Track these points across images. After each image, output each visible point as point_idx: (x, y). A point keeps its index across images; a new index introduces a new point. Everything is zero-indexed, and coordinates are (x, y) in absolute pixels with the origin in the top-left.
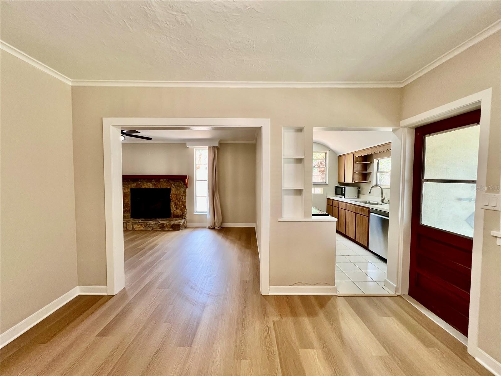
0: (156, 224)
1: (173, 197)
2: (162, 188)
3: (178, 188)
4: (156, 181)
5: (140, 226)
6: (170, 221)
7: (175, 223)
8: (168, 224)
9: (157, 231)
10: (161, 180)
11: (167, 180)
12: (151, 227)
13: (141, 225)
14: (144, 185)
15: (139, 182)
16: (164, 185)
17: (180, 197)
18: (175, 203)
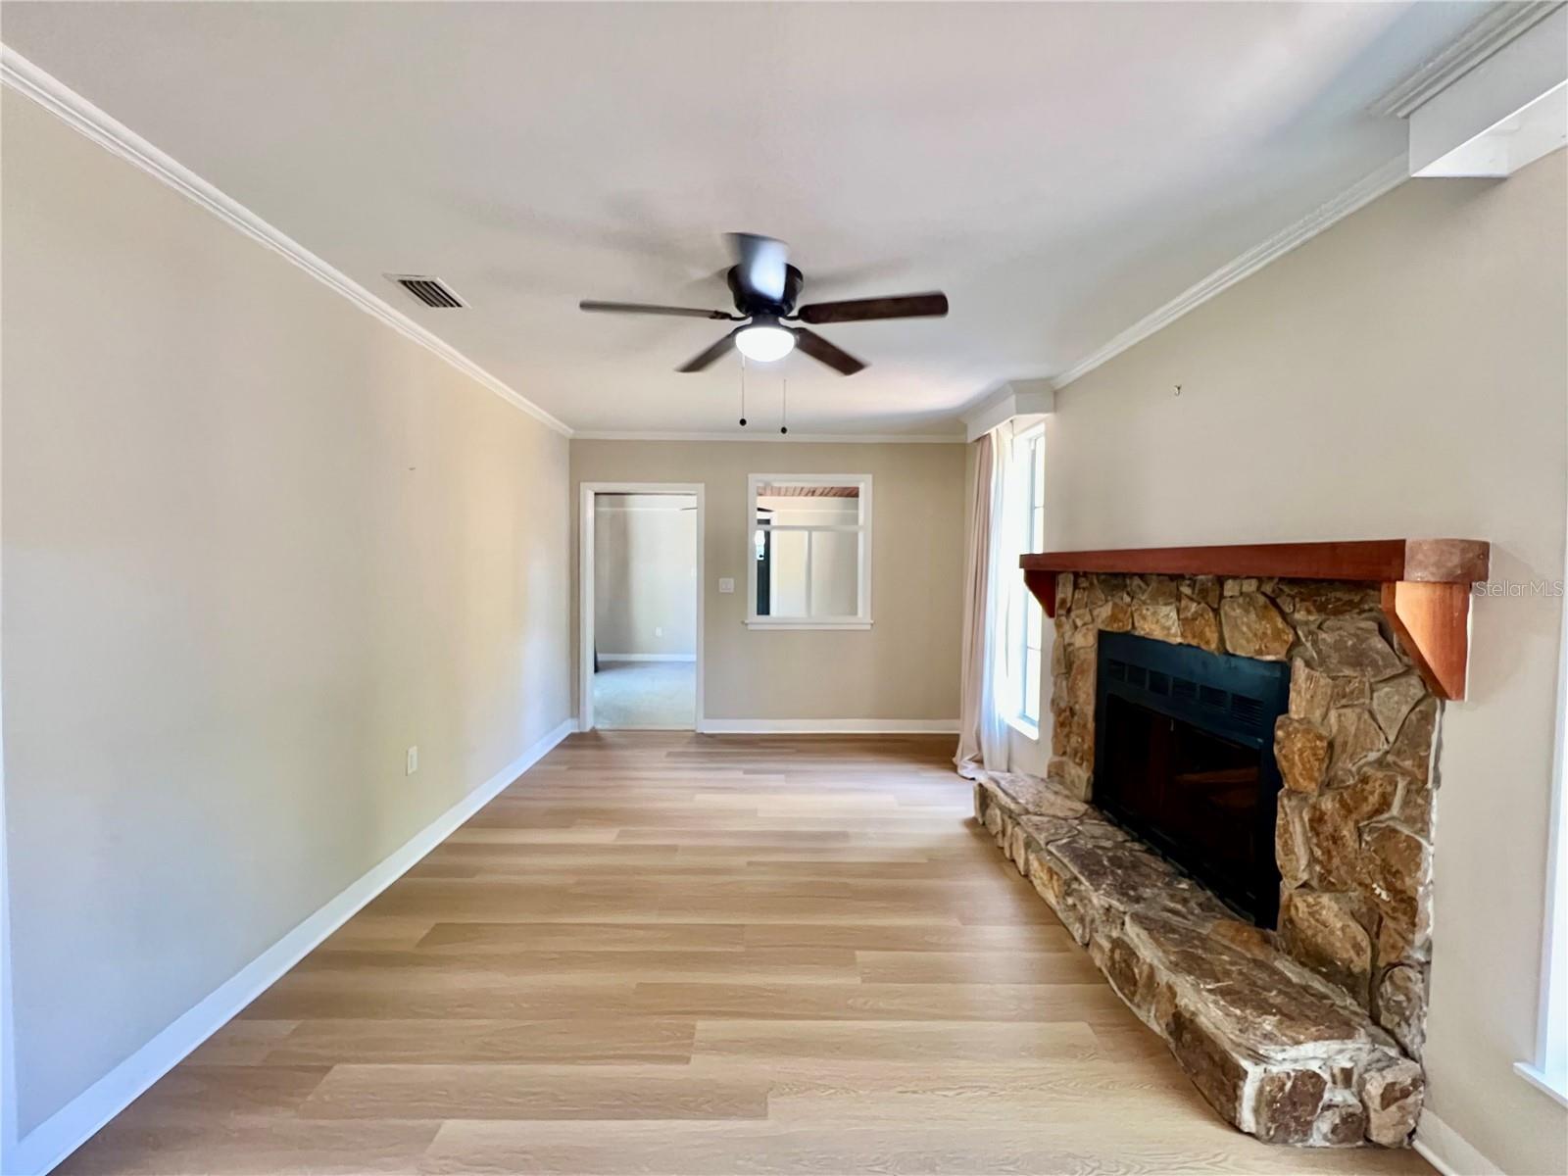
2: (1229, 651)
8: (1160, 979)
11: (1268, 588)
13: (1051, 873)
16: (1242, 632)
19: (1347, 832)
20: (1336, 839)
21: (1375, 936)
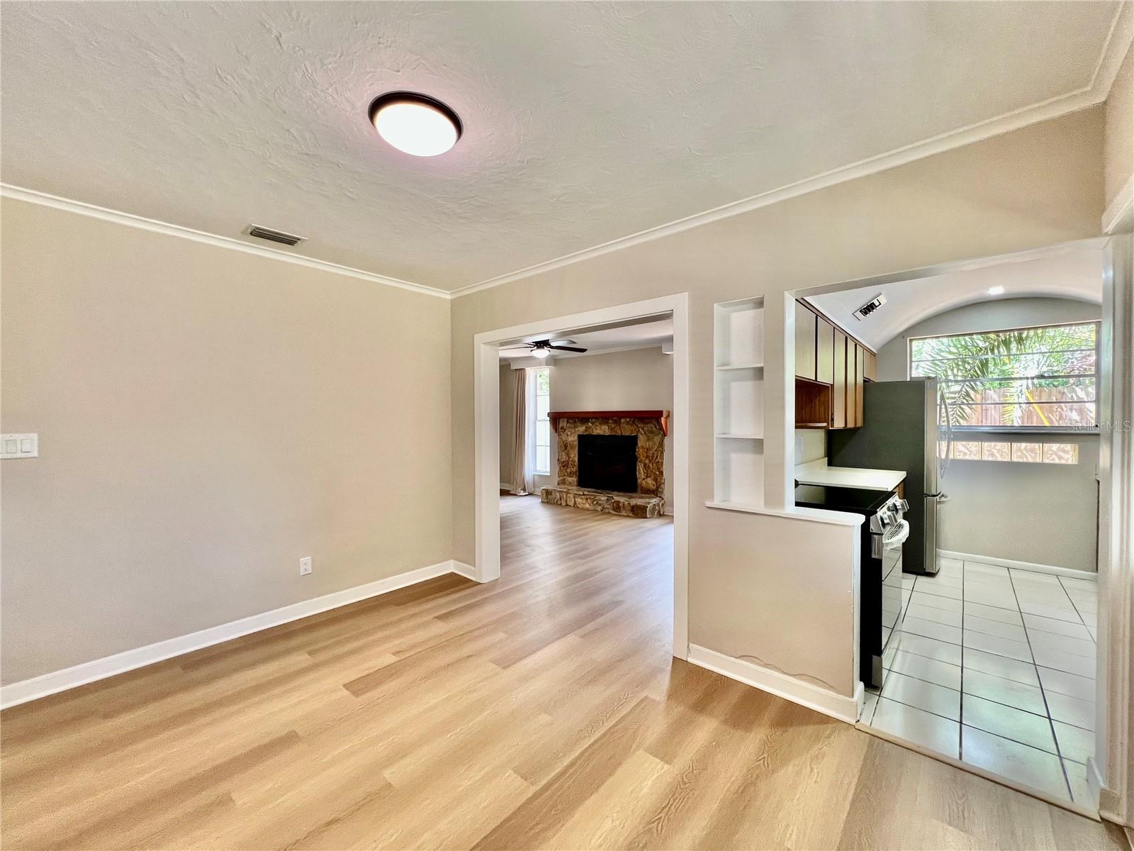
0: (607, 499)
1: (640, 452)
2: (623, 434)
3: (650, 435)
4: (615, 422)
5: (584, 501)
6: (631, 498)
7: (638, 504)
8: (626, 503)
9: (609, 513)
10: (623, 420)
11: (632, 420)
12: (600, 505)
13: (587, 499)
14: (596, 429)
15: (590, 424)
16: (626, 430)
17: (653, 454)
18: (645, 465)
19: (651, 465)
20: (649, 467)
21: (656, 482)
